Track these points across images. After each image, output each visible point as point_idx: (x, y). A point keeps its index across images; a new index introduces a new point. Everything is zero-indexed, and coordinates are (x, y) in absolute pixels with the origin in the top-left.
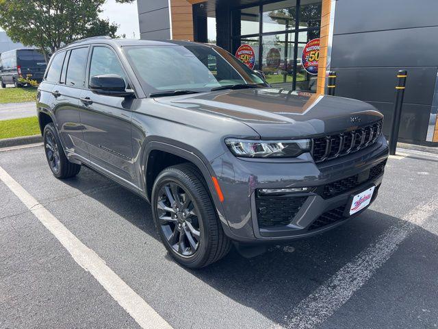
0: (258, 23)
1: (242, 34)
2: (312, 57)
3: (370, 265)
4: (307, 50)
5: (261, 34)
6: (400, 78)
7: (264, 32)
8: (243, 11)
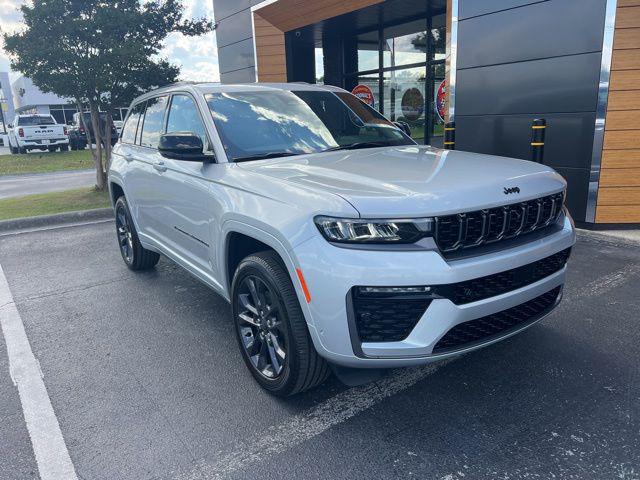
1: (360, 70)
4: (443, 91)
5: (381, 70)
6: (536, 130)
7: (385, 67)
8: (361, 37)
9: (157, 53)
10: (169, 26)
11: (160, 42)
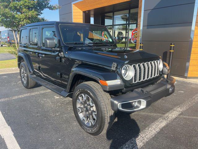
0: (112, 20)
1: (105, 25)
2: (135, 36)
3: (144, 140)
4: (133, 33)
5: (113, 25)
8: (106, 15)
9: (40, 15)
10: (45, 7)
11: (41, 12)
